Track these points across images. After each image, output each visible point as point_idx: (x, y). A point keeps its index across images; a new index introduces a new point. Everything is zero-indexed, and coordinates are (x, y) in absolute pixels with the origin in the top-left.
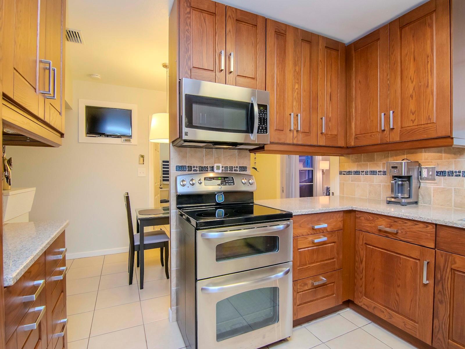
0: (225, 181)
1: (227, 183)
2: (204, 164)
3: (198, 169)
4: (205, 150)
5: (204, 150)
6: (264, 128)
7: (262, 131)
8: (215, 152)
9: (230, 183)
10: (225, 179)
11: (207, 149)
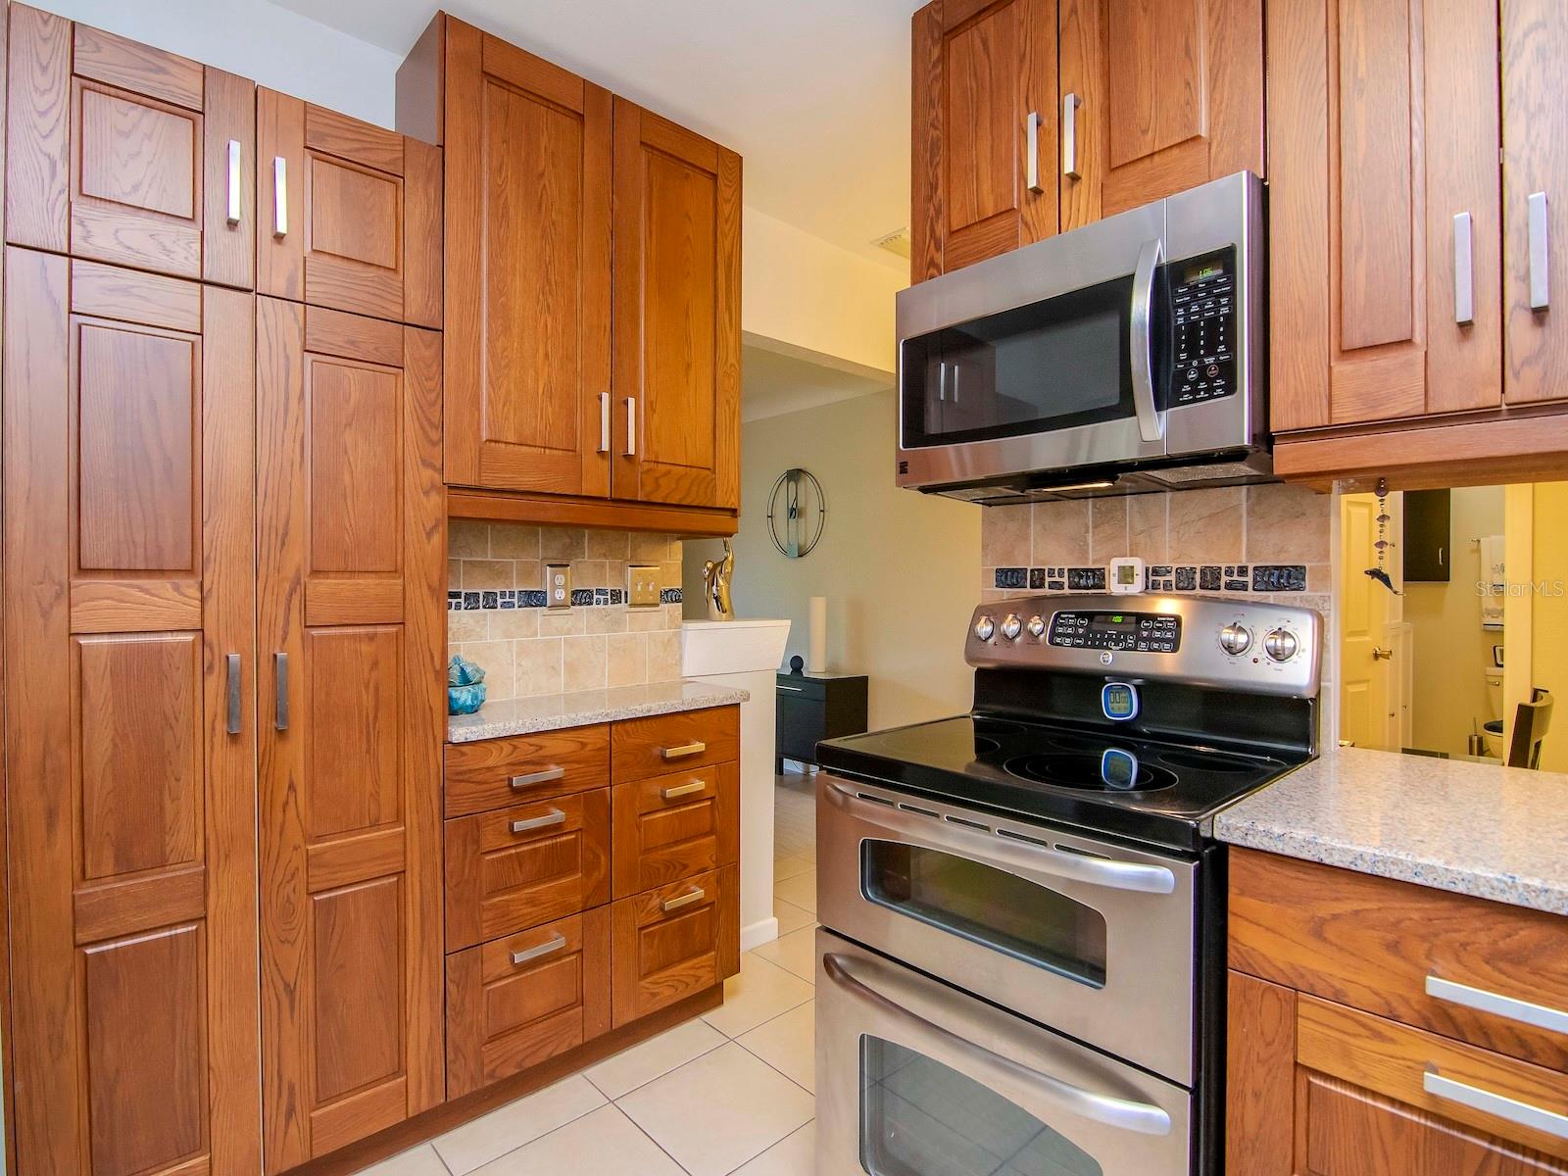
0: (1137, 633)
1: (1144, 640)
2: (1087, 559)
3: (1065, 580)
4: (1094, 506)
5: (1090, 507)
6: (1213, 372)
7: (1202, 385)
8: (1136, 508)
9: (1157, 640)
10: (1138, 622)
11: (1100, 502)
